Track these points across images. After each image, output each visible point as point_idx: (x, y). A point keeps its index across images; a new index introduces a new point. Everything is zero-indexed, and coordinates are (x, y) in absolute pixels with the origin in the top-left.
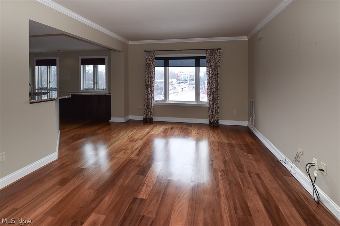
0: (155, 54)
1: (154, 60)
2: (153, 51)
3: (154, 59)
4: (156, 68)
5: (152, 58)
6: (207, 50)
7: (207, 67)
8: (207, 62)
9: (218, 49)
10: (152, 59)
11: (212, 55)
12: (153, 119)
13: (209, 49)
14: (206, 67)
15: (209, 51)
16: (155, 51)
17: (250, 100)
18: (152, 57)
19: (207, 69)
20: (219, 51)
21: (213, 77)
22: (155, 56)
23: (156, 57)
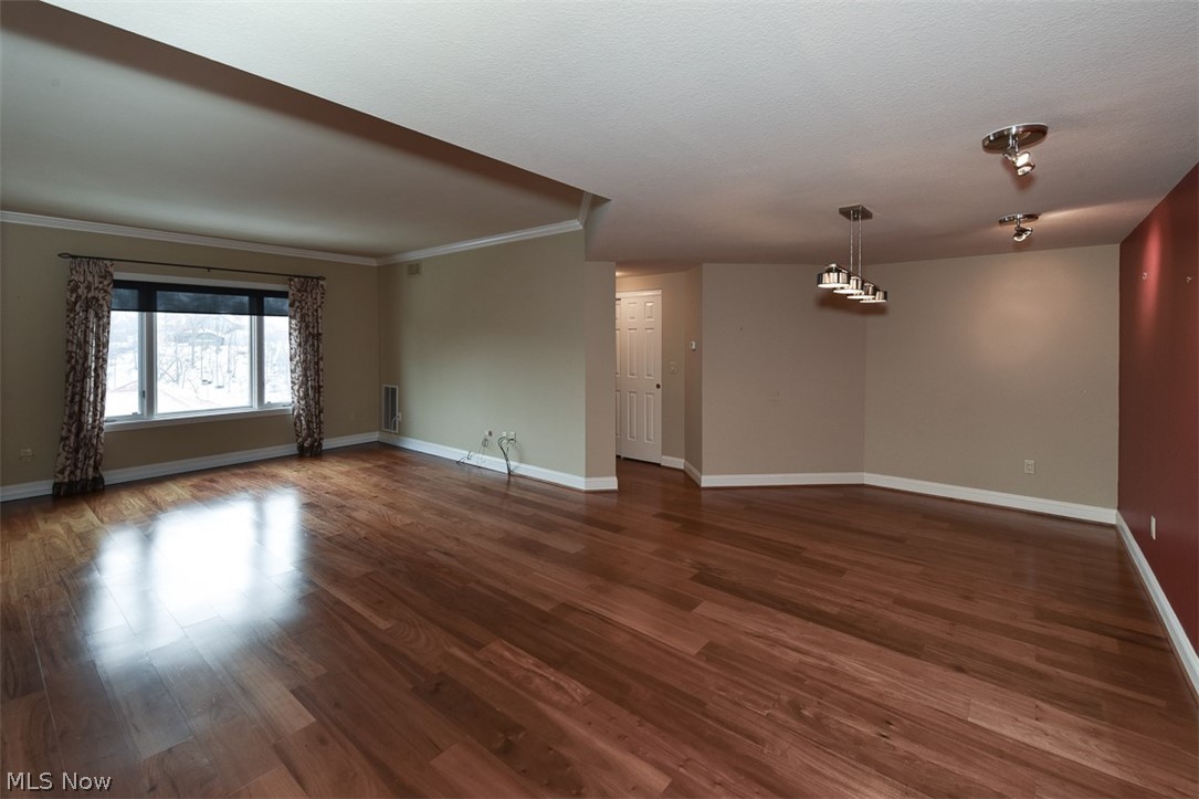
0: (111, 269)
1: (109, 289)
2: (104, 259)
3: (108, 285)
4: (113, 313)
5: (101, 283)
6: (291, 277)
7: (291, 317)
8: (291, 305)
9: (318, 278)
10: (101, 286)
11: (306, 291)
12: (105, 479)
13: (295, 276)
14: (287, 318)
15: (296, 280)
16: (111, 260)
17: (387, 389)
18: (101, 277)
19: (290, 323)
20: (321, 282)
21: (311, 342)
22: (112, 275)
23: (115, 278)
